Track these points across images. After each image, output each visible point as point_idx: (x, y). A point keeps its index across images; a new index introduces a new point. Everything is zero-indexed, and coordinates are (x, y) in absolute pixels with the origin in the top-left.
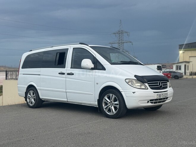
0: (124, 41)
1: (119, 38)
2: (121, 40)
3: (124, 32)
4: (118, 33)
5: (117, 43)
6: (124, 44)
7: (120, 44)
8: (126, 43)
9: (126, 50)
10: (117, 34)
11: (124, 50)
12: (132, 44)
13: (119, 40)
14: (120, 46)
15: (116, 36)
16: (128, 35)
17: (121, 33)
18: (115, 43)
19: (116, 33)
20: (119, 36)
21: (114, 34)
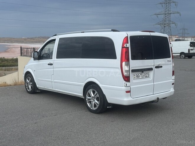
0: (171, 12)
1: (165, 8)
2: (168, 11)
3: (171, 1)
4: (165, 3)
5: (163, 14)
6: (171, 14)
7: (166, 15)
8: (173, 14)
9: (173, 22)
10: (163, 5)
11: (170, 21)
12: (180, 15)
13: (165, 10)
14: (166, 17)
15: (162, 6)
16: (176, 5)
17: (168, 3)
18: (161, 14)
19: (162, 3)
20: (165, 6)
21: (160, 4)
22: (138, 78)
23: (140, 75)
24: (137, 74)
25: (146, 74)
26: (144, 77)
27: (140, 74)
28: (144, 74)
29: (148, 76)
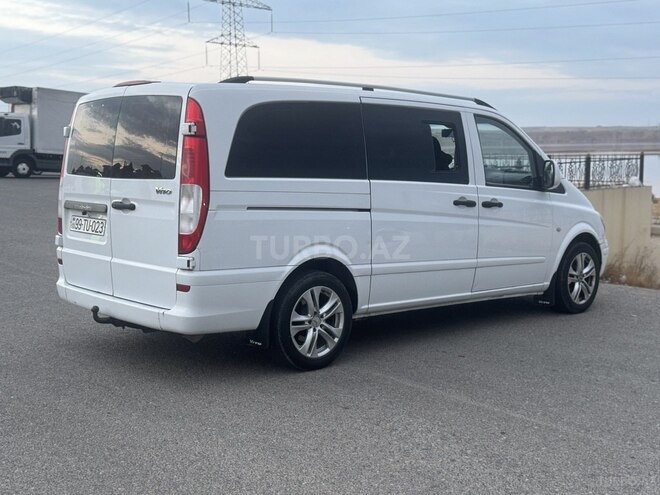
22: (78, 230)
23: (83, 222)
24: (79, 218)
25: (96, 221)
26: (90, 231)
27: (83, 219)
28: (92, 221)
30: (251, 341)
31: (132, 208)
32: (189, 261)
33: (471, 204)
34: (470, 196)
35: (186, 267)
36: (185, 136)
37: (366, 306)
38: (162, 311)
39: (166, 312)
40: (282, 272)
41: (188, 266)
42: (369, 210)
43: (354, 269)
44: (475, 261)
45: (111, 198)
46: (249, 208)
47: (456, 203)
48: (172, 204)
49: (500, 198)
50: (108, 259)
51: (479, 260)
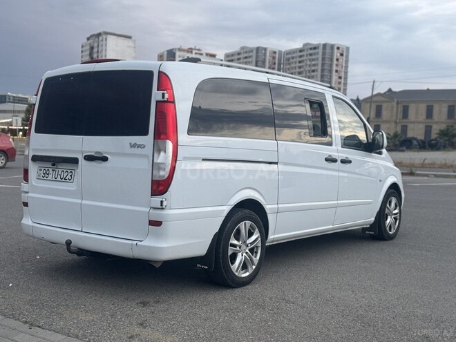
22: (45, 178)
23: (51, 172)
24: (46, 169)
25: (65, 171)
26: (59, 179)
27: (51, 170)
28: (60, 170)
29: (69, 177)
30: (198, 265)
31: (105, 159)
32: (162, 202)
33: (334, 161)
34: (335, 155)
35: (160, 206)
36: (157, 102)
37: (273, 237)
38: (135, 242)
39: (139, 243)
40: (224, 210)
41: (162, 205)
42: (276, 163)
43: (268, 208)
44: (336, 202)
45: (82, 152)
46: (204, 160)
47: (327, 160)
48: (145, 156)
49: (350, 157)
50: (79, 201)
51: (339, 202)
